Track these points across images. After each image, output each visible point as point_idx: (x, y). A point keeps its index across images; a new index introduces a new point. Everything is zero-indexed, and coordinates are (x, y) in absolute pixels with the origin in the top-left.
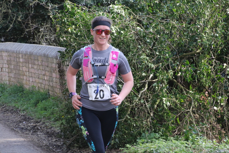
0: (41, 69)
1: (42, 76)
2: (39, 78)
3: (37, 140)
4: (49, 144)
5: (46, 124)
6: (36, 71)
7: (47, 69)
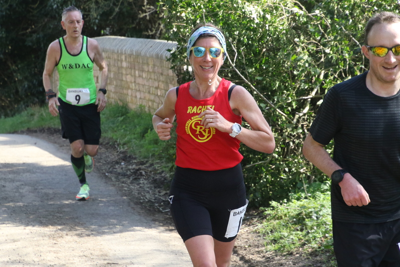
0: (152, 79)
1: (154, 89)
2: (149, 92)
3: (138, 192)
4: (154, 200)
5: (155, 165)
6: (145, 82)
7: (162, 78)
